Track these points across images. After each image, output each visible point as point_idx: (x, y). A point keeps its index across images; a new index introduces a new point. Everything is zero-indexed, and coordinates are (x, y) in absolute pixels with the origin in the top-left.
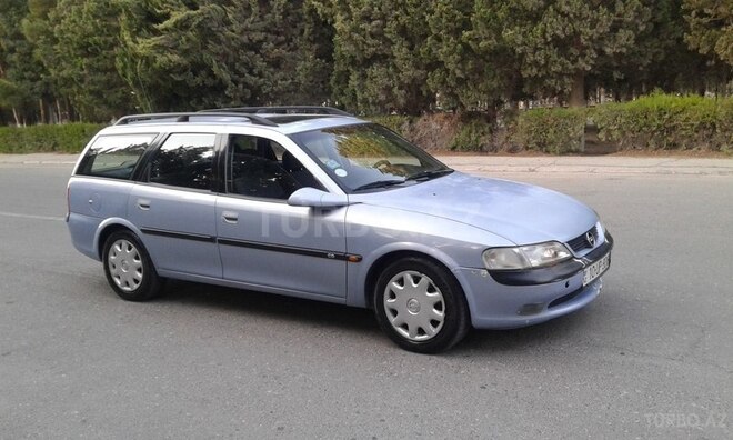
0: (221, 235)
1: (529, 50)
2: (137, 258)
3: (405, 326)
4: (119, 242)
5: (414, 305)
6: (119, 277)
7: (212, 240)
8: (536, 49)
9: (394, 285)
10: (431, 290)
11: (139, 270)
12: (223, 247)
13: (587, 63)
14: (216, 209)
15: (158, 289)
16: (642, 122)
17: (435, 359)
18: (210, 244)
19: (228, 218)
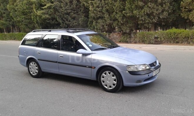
0: (59, 61)
1: (140, 17)
2: (37, 67)
3: (106, 85)
4: (32, 62)
5: (109, 80)
6: (32, 72)
7: (56, 62)
8: (142, 16)
9: (104, 74)
10: (113, 76)
11: (37, 70)
12: (59, 64)
13: (155, 20)
14: (58, 54)
15: (42, 75)
16: (169, 36)
17: (114, 94)
18: (55, 63)
19: (60, 57)
